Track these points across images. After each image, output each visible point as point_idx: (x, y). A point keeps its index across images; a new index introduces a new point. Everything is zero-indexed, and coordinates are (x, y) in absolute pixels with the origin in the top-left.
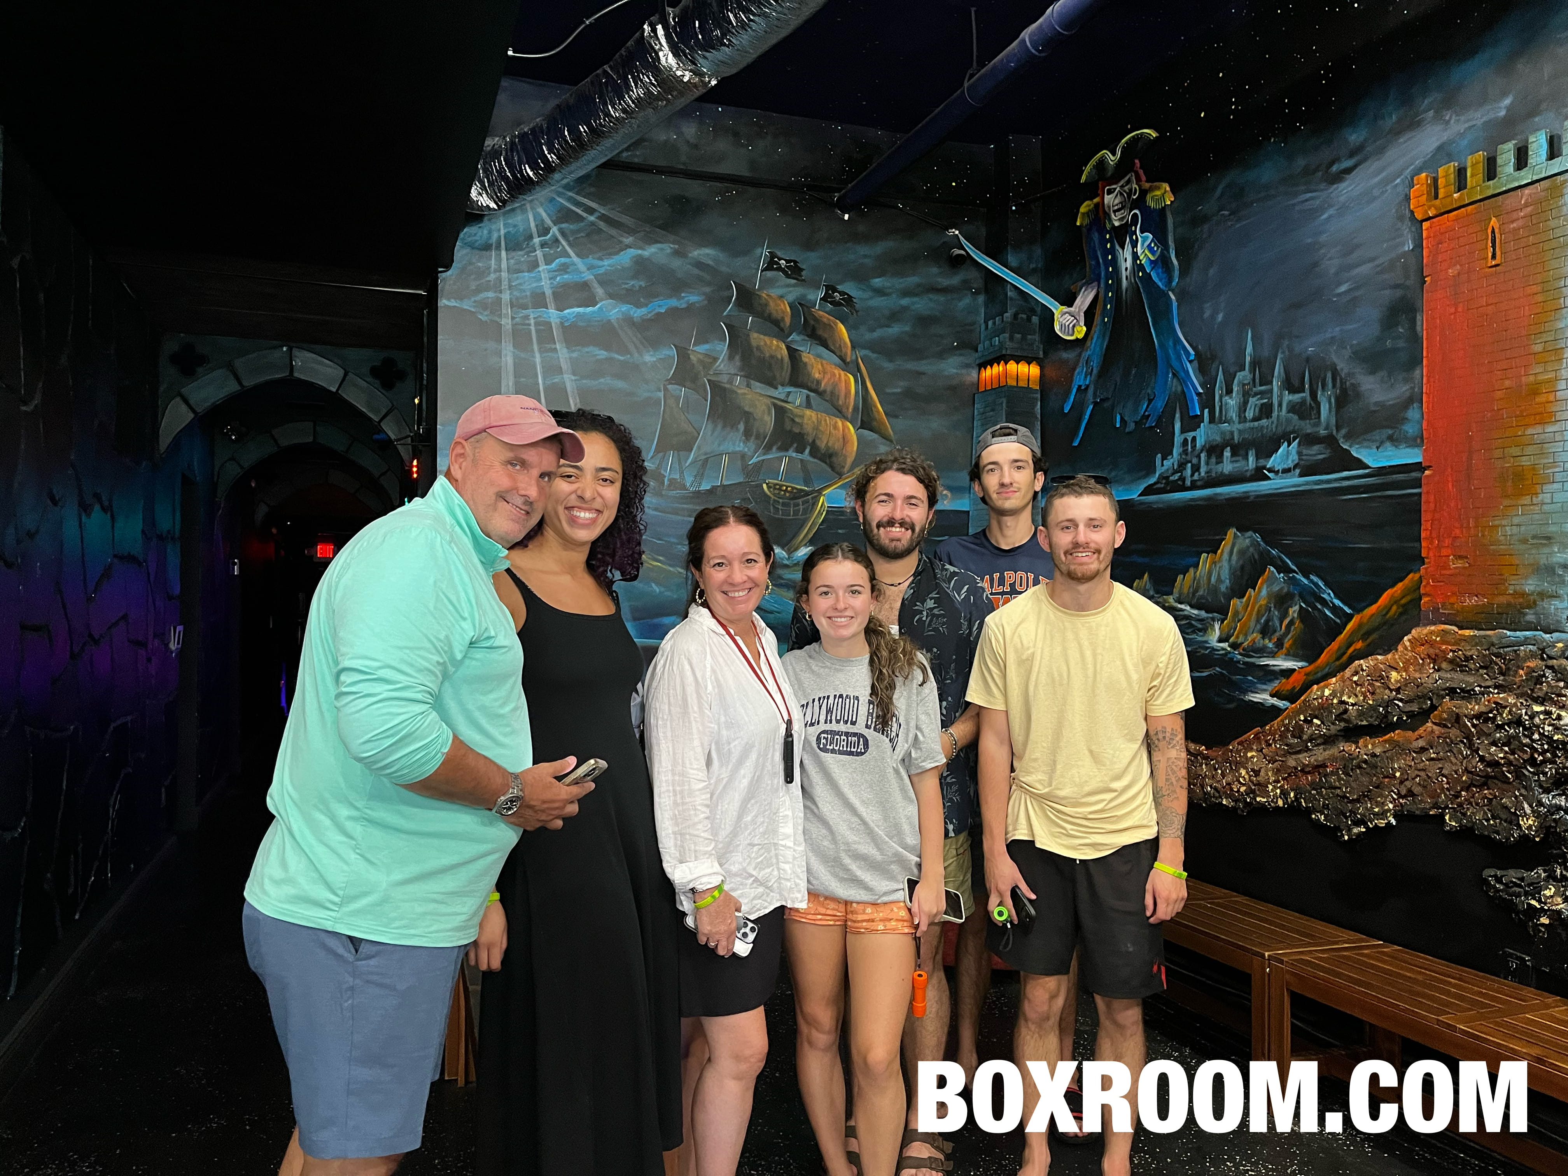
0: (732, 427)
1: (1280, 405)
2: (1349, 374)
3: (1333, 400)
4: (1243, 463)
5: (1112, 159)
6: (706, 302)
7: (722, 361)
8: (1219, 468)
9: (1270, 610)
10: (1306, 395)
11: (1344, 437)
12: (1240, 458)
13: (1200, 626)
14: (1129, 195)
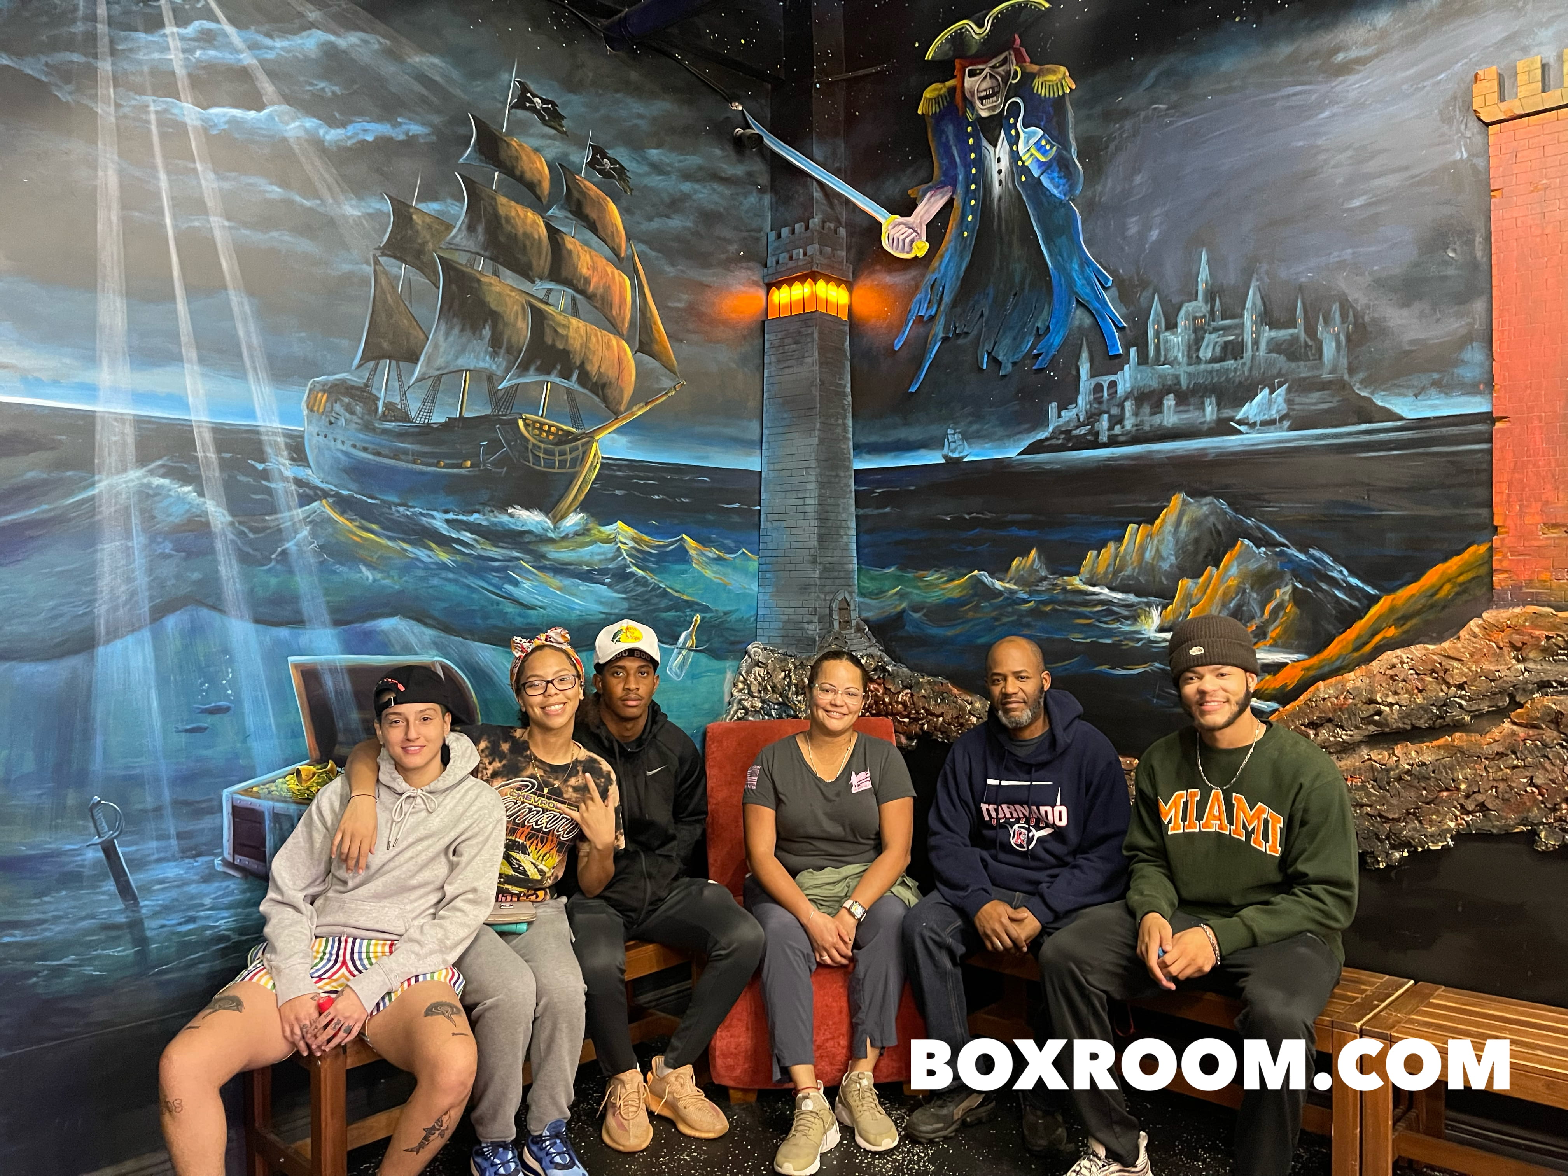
0: (474, 333)
1: (1256, 343)
2: (1368, 306)
3: (1342, 338)
4: (1196, 413)
5: (976, 32)
6: (434, 138)
7: (460, 229)
8: (1157, 420)
9: (1244, 592)
10: (1299, 330)
11: (1361, 382)
12: (1191, 408)
13: (1126, 613)
14: (1006, 78)
